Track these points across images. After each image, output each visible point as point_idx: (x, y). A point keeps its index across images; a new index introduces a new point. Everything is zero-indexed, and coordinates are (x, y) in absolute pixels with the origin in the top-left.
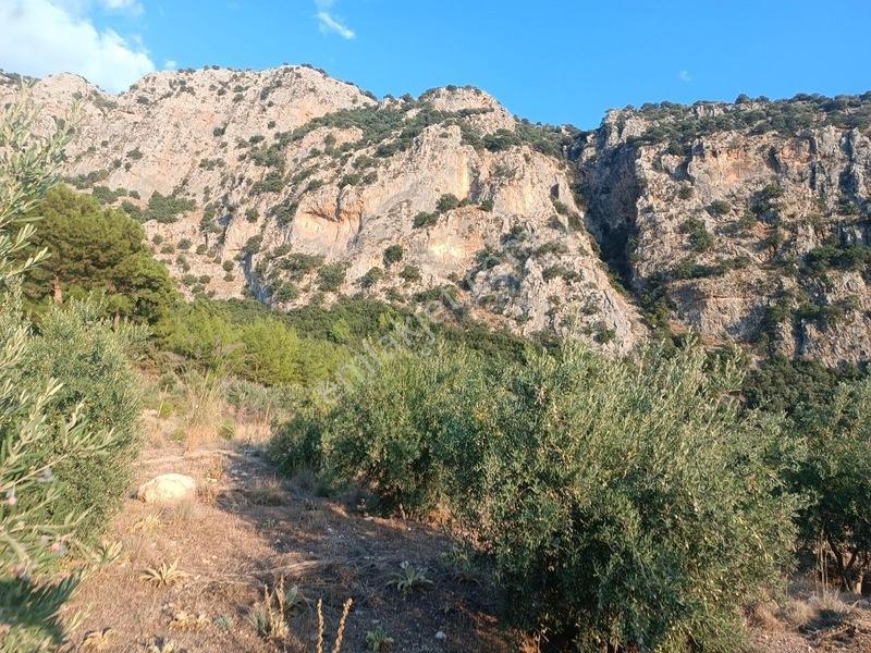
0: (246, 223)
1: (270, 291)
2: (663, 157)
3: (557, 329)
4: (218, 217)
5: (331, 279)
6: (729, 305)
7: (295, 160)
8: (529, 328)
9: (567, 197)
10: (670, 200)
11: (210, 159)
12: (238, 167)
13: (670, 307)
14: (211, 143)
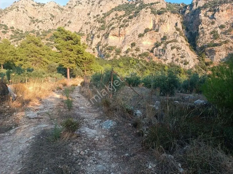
0: (97, 38)
1: (104, 55)
2: (207, 13)
3: (174, 62)
4: (91, 37)
5: (118, 52)
6: (222, 53)
7: (108, 21)
8: (167, 62)
9: (180, 26)
10: (208, 25)
11: (87, 22)
12: (94, 23)
13: (206, 55)
14: (87, 17)
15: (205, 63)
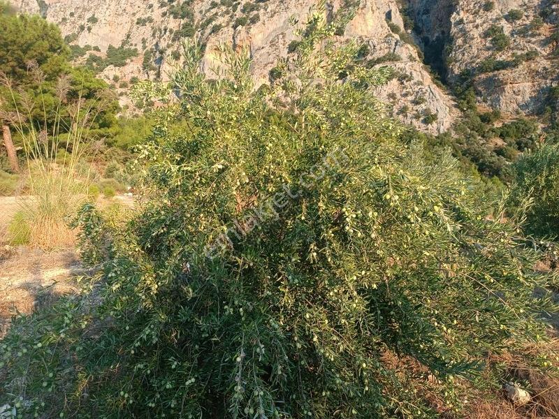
0: (173, 61)
4: (153, 60)
6: (521, 88)
7: (201, 12)
9: (398, 19)
10: (476, 13)
11: (143, 17)
12: (162, 22)
13: (477, 94)
14: (142, 6)
15: (480, 116)
